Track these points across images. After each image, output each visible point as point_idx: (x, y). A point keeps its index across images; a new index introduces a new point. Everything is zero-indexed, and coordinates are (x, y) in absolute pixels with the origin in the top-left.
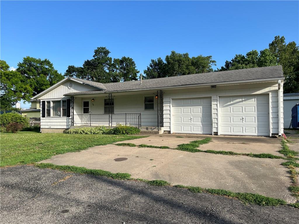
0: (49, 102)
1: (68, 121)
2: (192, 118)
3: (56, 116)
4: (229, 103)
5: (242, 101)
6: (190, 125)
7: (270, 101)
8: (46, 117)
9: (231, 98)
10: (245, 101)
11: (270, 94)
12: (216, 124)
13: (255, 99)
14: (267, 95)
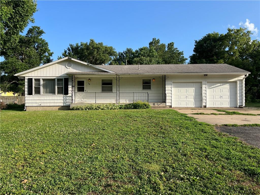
0: (38, 80)
1: (66, 98)
2: (187, 96)
3: (48, 94)
4: (213, 87)
5: (221, 85)
6: (186, 101)
7: (238, 86)
8: (33, 95)
9: (214, 83)
10: (222, 85)
11: (238, 81)
12: (205, 100)
13: (229, 84)
14: (236, 82)
